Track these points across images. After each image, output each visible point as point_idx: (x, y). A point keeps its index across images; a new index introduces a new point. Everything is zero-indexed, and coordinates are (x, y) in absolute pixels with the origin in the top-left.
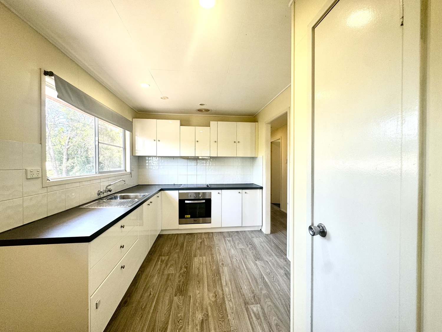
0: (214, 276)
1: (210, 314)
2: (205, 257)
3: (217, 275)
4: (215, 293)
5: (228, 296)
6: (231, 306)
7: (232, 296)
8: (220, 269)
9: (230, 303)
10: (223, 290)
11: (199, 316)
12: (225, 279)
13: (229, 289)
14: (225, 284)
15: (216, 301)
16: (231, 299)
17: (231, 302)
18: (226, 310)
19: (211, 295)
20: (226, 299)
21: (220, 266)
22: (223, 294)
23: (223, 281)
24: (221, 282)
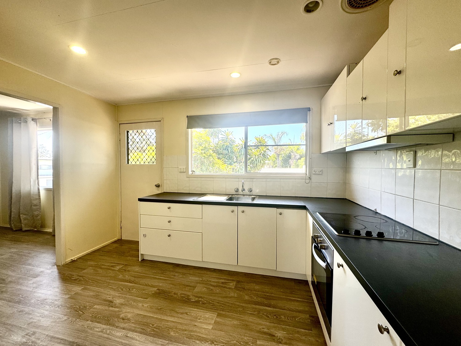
0: (155, 328)
1: (111, 308)
2: (211, 328)
3: (154, 331)
4: (129, 319)
5: (109, 331)
6: (96, 329)
7: (106, 336)
8: (164, 341)
9: (100, 329)
10: (124, 329)
11: (118, 301)
12: (138, 339)
13: (117, 337)
14: (129, 335)
15: (118, 317)
16: (102, 332)
17: (100, 331)
18: (98, 322)
19: (129, 316)
20: (109, 327)
21: (170, 342)
22: (117, 327)
23: (136, 335)
24: (136, 332)
